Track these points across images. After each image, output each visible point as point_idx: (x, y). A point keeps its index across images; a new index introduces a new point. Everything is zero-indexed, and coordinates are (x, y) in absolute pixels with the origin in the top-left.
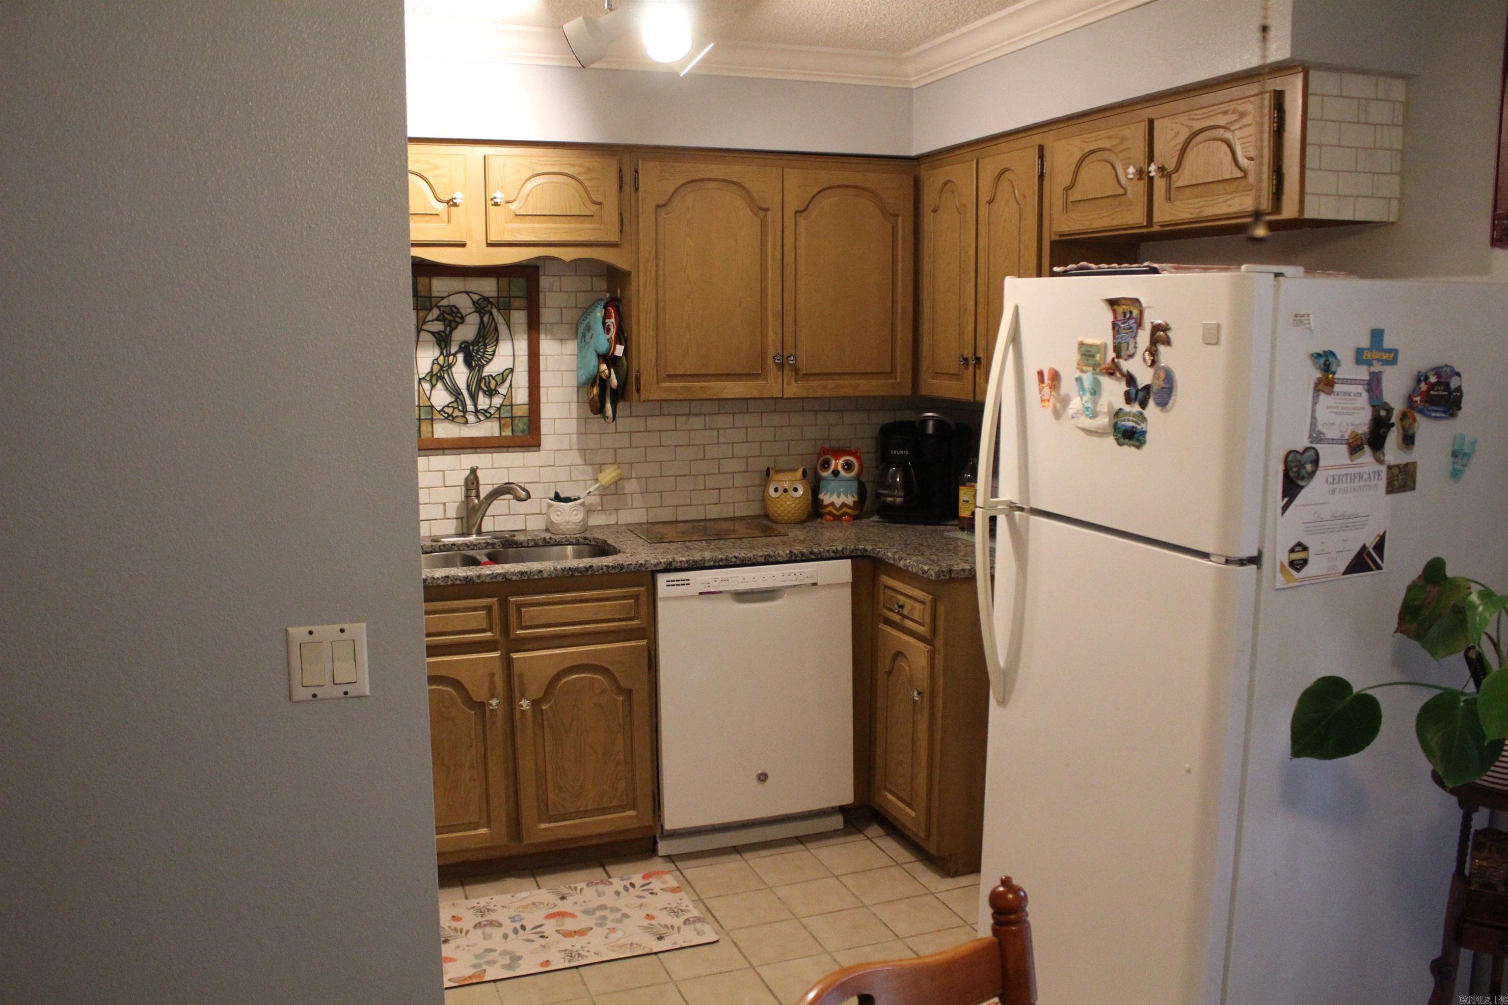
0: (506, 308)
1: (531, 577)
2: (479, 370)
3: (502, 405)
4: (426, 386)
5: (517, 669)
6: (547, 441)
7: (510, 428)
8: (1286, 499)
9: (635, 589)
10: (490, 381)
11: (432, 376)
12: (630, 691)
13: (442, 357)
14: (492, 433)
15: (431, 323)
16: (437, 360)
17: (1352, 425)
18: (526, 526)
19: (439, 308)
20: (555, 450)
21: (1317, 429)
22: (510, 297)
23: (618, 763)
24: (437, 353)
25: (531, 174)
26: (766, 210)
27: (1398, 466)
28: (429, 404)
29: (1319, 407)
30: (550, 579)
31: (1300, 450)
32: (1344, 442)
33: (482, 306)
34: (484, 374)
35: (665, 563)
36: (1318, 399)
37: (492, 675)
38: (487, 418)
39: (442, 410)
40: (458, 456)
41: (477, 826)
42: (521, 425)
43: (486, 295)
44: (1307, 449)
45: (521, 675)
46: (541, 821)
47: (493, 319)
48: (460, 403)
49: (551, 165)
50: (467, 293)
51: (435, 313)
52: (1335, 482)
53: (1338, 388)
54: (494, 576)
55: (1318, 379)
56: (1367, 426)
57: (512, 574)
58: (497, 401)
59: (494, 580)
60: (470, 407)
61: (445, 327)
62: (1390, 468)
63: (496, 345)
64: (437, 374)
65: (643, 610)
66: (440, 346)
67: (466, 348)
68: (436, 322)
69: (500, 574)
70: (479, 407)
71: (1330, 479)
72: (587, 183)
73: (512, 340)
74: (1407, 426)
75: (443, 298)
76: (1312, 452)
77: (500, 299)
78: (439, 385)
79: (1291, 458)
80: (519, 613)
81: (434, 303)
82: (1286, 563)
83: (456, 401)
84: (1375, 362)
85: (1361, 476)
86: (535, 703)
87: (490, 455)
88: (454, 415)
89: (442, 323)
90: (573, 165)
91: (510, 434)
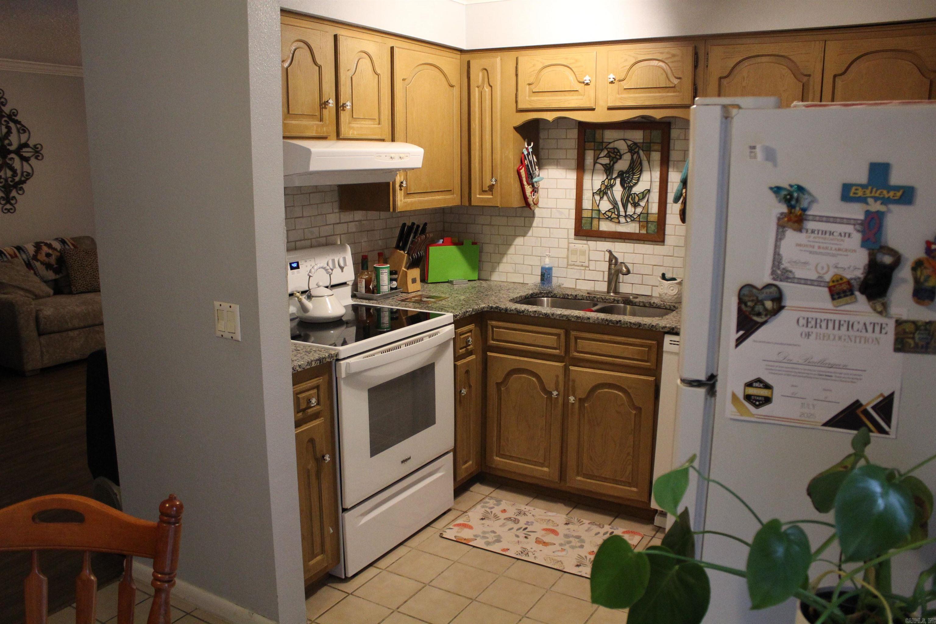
0: (648, 150)
1: (583, 321)
2: (628, 189)
3: (641, 213)
4: (597, 198)
5: (572, 376)
6: (668, 239)
7: (645, 229)
8: (741, 333)
9: (650, 342)
10: (635, 197)
11: (600, 192)
12: (640, 409)
13: (607, 180)
14: (635, 231)
15: (603, 158)
16: (604, 181)
17: (836, 267)
18: (652, 293)
19: (607, 149)
20: (674, 246)
21: (782, 267)
22: (650, 143)
23: (628, 454)
24: (605, 177)
25: (633, 61)
26: (809, 76)
27: (914, 323)
28: (598, 209)
29: (784, 244)
30: (594, 324)
31: (759, 285)
32: (822, 284)
33: (633, 148)
34: (632, 192)
35: (669, 328)
36: (784, 235)
37: (557, 376)
38: (632, 221)
39: (605, 213)
40: (614, 243)
41: (542, 465)
42: (652, 228)
43: (636, 141)
44: (769, 286)
45: (574, 381)
46: (578, 474)
47: (639, 157)
48: (616, 210)
49: (648, 54)
50: (624, 140)
51: (605, 153)
52: (810, 325)
53: (810, 225)
54: (561, 316)
55: (782, 214)
56: (861, 271)
57: (572, 316)
58: (639, 210)
59: (561, 318)
60: (622, 213)
61: (610, 162)
62: (899, 323)
63: (640, 174)
64: (603, 190)
65: (653, 357)
66: (606, 173)
67: (621, 174)
68: (605, 158)
69: (565, 315)
70: (628, 214)
71: (802, 322)
72: (670, 65)
73: (650, 171)
74: (922, 279)
75: (610, 143)
76: (773, 289)
77: (644, 144)
78: (605, 198)
79: (746, 291)
80: (576, 342)
81: (604, 146)
82: (741, 396)
83: (613, 208)
84: (870, 201)
85: (850, 326)
86: (581, 401)
87: (633, 244)
88: (612, 217)
89: (608, 158)
90: (662, 53)
91: (645, 232)
